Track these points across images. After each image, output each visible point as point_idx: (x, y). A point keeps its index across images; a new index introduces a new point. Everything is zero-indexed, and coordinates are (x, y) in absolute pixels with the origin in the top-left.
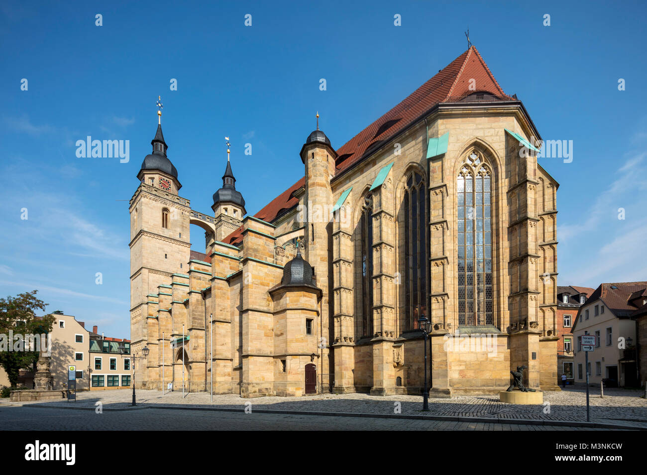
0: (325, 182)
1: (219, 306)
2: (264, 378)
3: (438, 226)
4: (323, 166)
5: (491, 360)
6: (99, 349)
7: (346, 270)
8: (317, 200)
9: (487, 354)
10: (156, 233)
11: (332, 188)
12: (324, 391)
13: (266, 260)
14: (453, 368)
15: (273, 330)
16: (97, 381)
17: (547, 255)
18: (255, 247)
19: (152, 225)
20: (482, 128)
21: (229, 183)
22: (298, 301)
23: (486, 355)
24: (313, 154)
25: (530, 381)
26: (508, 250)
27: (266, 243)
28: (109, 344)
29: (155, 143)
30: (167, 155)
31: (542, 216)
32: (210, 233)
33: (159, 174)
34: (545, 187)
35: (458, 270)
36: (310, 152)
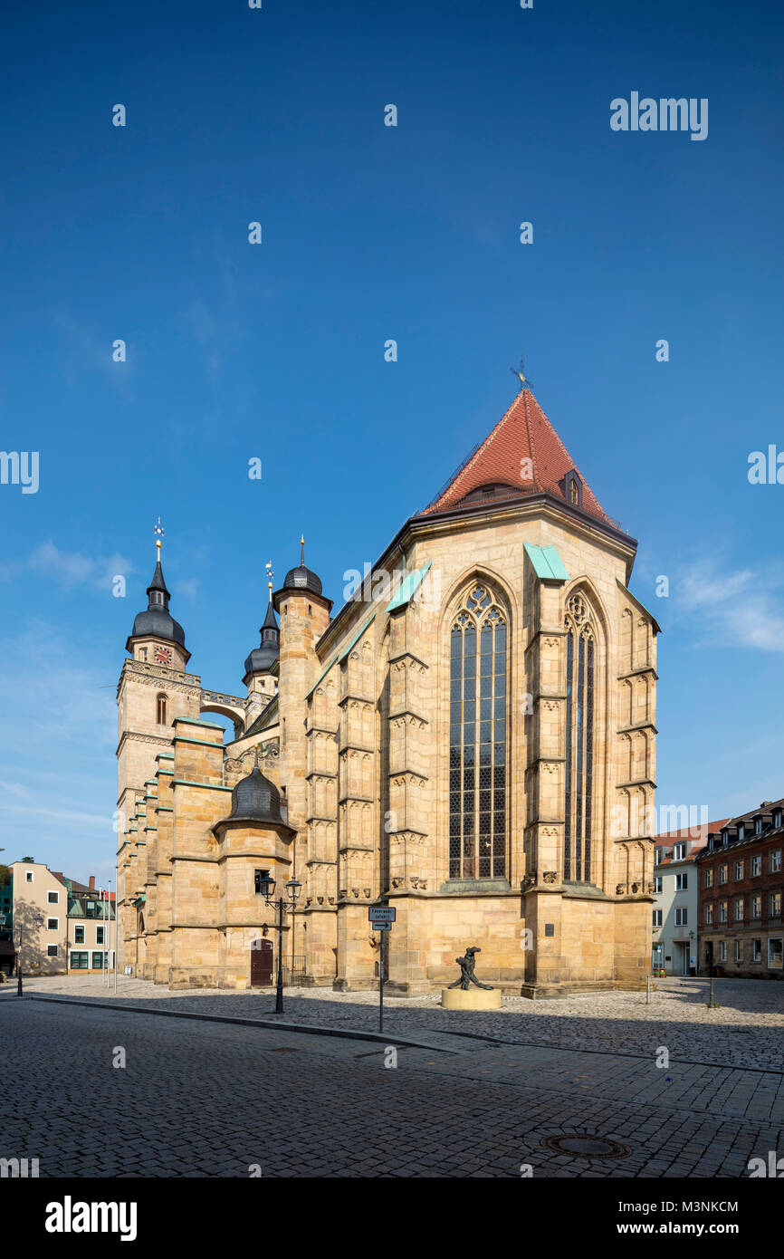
0: (304, 650)
2: (200, 962)
3: (400, 720)
4: (301, 625)
5: (494, 937)
6: (81, 913)
7: (326, 790)
8: (290, 680)
9: (487, 927)
10: (147, 734)
11: (319, 656)
12: (295, 983)
13: (209, 783)
14: (433, 949)
15: (218, 887)
16: (79, 960)
17: (635, 749)
18: (189, 763)
19: (141, 721)
20: (485, 548)
21: (270, 639)
22: (242, 843)
23: (485, 929)
24: (286, 606)
25: (539, 973)
26: (525, 751)
27: (207, 755)
28: (95, 904)
29: (151, 593)
30: (169, 608)
31: (629, 679)
32: (239, 724)
33: (153, 641)
34: (635, 626)
35: (451, 787)
36: (282, 605)
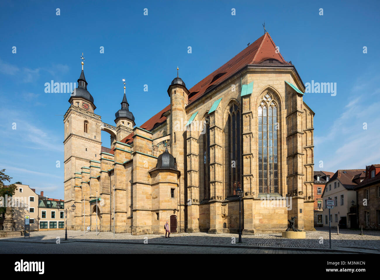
0: (182, 108)
1: (119, 180)
2: (146, 224)
3: (247, 135)
4: (181, 99)
5: (277, 213)
6: (44, 206)
7: (195, 160)
8: (177, 118)
9: (275, 210)
10: (80, 136)
11: (186, 111)
12: (181, 231)
13: (147, 153)
14: (256, 218)
15: (151, 195)
16: (43, 225)
17: (308, 153)
18: (141, 145)
19: (78, 130)
20: (272, 80)
21: (125, 107)
22: (166, 178)
23: (274, 210)
24: (175, 91)
25: (298, 225)
27: (147, 143)
28: (51, 203)
29: (80, 81)
30: (87, 89)
31: (306, 131)
32: (113, 136)
33: (82, 100)
34: (307, 115)
35: (259, 161)
36: (173, 90)
